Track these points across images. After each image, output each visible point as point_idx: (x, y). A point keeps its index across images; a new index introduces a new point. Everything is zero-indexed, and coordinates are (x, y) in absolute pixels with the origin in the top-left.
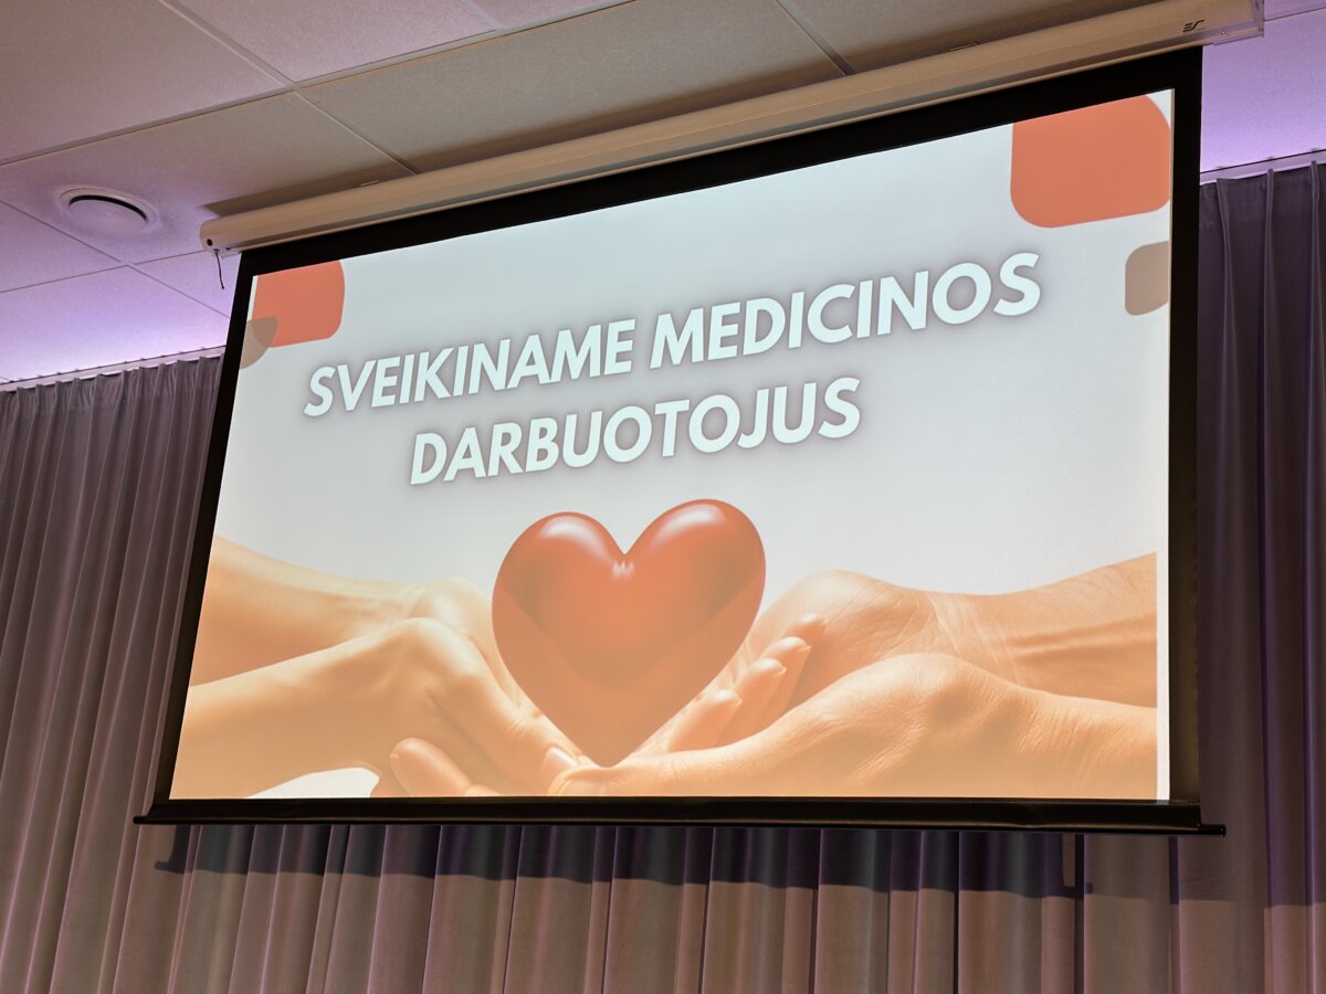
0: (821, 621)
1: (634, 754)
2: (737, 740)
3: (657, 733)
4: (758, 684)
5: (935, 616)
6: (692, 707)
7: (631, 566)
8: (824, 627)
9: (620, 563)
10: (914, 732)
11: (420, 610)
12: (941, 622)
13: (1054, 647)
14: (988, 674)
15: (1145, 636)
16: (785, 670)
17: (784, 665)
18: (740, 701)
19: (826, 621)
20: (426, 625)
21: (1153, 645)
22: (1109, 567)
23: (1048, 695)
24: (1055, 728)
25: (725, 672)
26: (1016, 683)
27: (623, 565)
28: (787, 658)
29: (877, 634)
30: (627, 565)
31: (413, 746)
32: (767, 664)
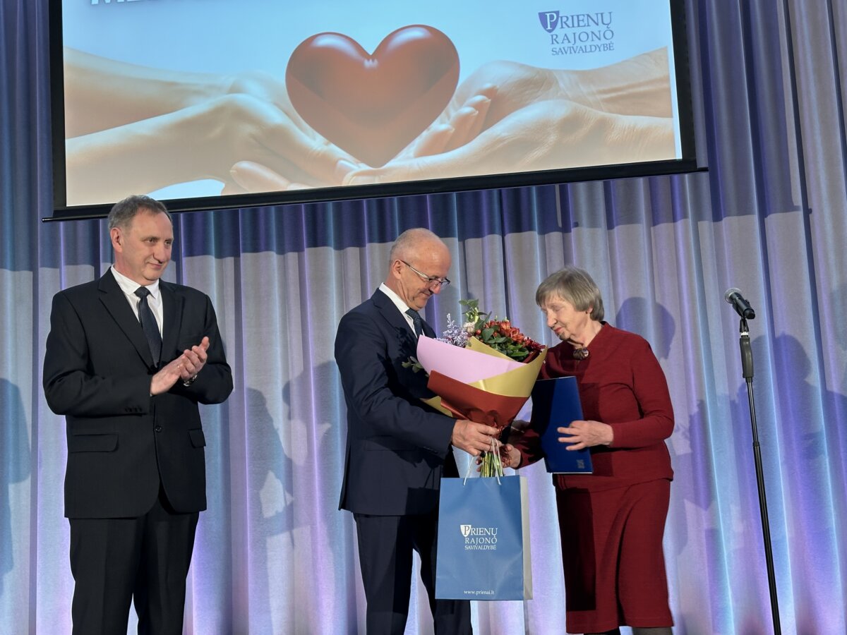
0: (495, 87)
1: (392, 161)
2: (454, 149)
3: (406, 149)
4: (462, 121)
5: (557, 82)
6: (425, 134)
7: (376, 61)
8: (497, 90)
9: (368, 60)
10: (553, 138)
11: (235, 89)
12: (561, 85)
13: (620, 93)
14: (589, 109)
15: (665, 85)
16: (477, 112)
17: (477, 109)
18: (454, 130)
19: (498, 87)
20: (240, 98)
21: (669, 90)
22: (644, 54)
23: (620, 116)
24: (625, 130)
25: (443, 114)
26: (602, 111)
27: (371, 61)
28: (478, 106)
29: (527, 92)
30: (373, 61)
31: (245, 165)
32: (466, 110)
